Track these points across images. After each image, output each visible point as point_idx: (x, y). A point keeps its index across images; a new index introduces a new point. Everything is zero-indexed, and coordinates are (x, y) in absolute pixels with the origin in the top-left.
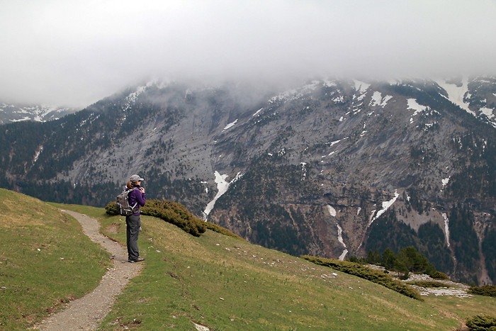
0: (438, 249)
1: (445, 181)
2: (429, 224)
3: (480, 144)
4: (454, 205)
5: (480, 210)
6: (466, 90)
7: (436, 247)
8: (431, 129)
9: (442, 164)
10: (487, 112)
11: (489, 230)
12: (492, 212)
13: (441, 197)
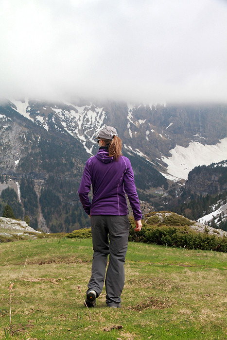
0: (14, 204)
1: (17, 162)
2: (8, 189)
3: (36, 138)
4: (23, 177)
5: (38, 179)
6: (28, 105)
7: (12, 203)
8: (7, 129)
9: (15, 151)
10: (40, 119)
11: (43, 190)
12: (44, 179)
13: (15, 172)
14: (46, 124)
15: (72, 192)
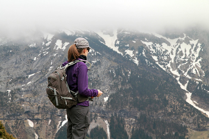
1: (106, 99)
2: (97, 128)
3: (126, 73)
4: (112, 115)
5: (129, 117)
6: (116, 38)
8: (96, 64)
9: (104, 87)
10: (130, 52)
11: (135, 130)
12: (136, 118)
13: (104, 109)
14: (136, 58)
15: (166, 133)
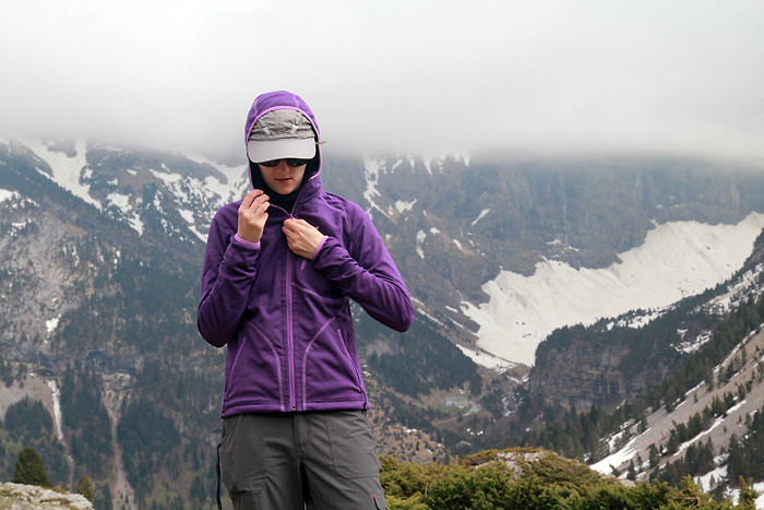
0: (42, 445)
1: (52, 325)
2: (24, 402)
3: (109, 256)
4: (68, 366)
5: (113, 370)
6: (84, 163)
7: (37, 442)
8: (23, 232)
9: (46, 294)
10: (120, 201)
11: (128, 403)
12: (132, 371)
13: (45, 352)
14: (137, 216)
15: (211, 408)
